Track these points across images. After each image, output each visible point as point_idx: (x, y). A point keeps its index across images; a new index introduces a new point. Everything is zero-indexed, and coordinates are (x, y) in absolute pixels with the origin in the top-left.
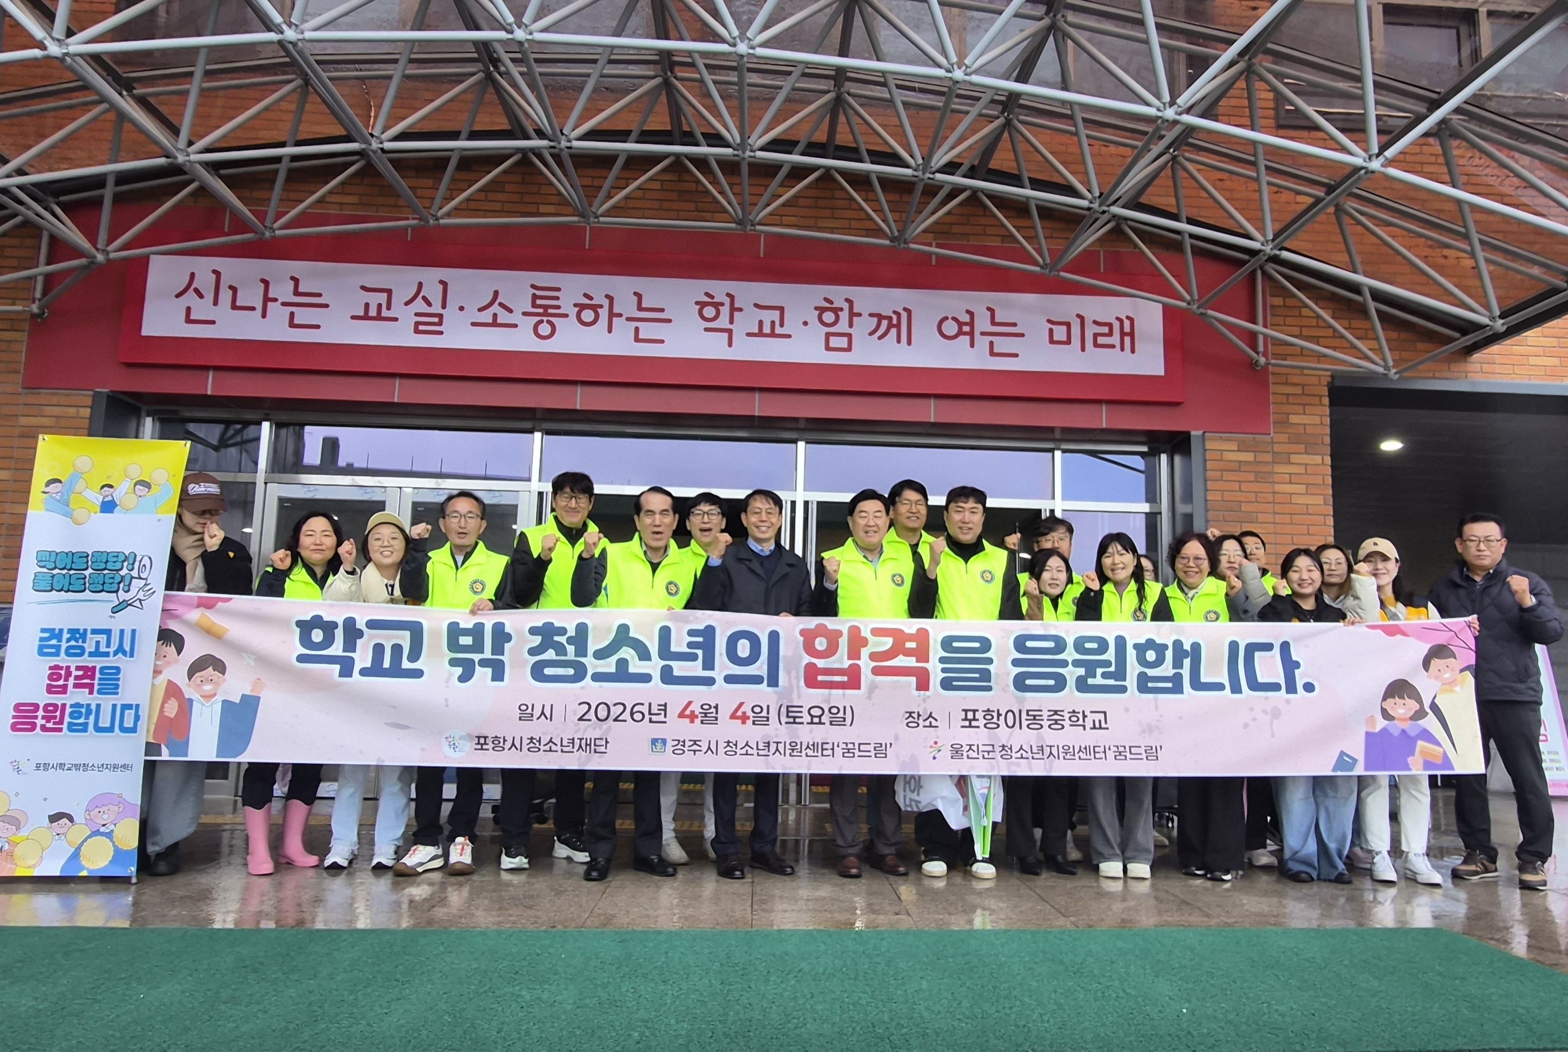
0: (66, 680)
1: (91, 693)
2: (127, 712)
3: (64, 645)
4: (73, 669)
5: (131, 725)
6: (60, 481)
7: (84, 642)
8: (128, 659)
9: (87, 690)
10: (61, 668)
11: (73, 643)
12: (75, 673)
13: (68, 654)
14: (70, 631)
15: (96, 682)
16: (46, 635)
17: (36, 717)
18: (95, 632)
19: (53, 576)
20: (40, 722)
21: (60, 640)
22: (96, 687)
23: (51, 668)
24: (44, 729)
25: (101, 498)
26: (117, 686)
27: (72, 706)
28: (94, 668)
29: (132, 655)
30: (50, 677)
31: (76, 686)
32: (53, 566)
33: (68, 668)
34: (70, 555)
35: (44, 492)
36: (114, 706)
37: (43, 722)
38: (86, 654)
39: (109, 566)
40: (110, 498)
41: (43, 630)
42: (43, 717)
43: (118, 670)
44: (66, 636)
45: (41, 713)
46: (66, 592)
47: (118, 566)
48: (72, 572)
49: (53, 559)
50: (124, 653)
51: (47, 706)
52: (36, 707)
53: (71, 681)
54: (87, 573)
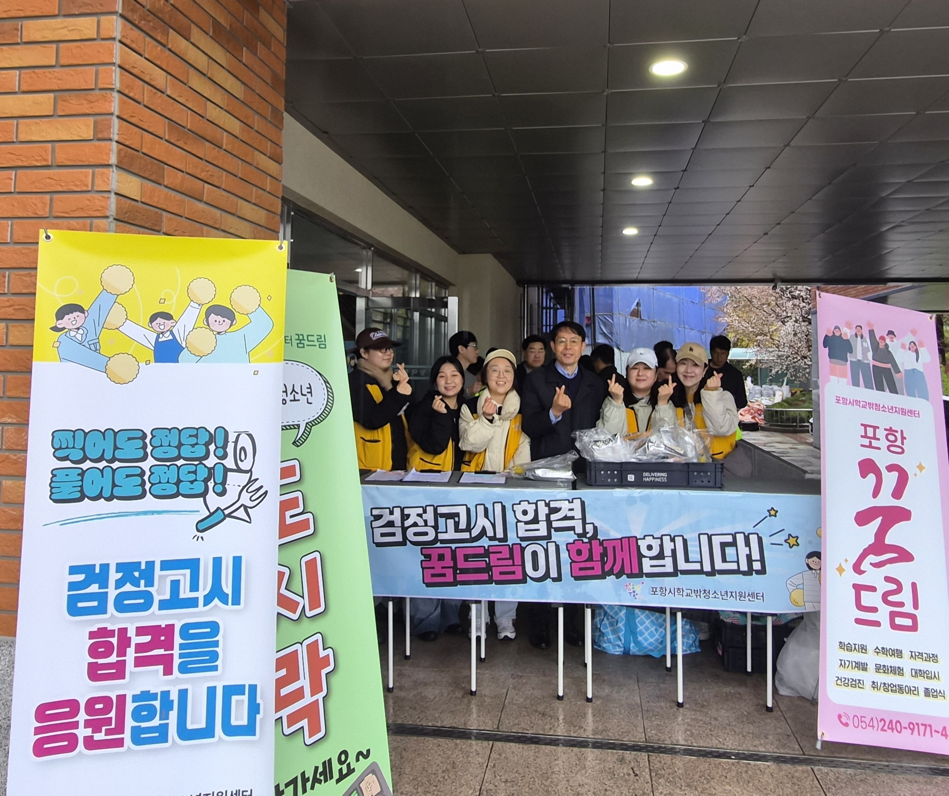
0: (122, 652)
1: (168, 671)
2: (234, 698)
3: (112, 593)
4: (131, 633)
5: (244, 721)
6: (80, 309)
7: (150, 583)
8: (230, 607)
9: (161, 668)
10: (111, 633)
11: (129, 587)
12: (136, 640)
13: (120, 607)
14: (120, 567)
15: (176, 652)
16: (80, 577)
17: (75, 725)
18: (167, 565)
19: (83, 473)
20: (82, 732)
21: (104, 584)
22: (177, 661)
23: (92, 635)
24: (90, 744)
25: (153, 337)
26: (215, 656)
27: (135, 698)
28: (171, 628)
29: (236, 601)
30: (93, 651)
31: (139, 662)
32: (80, 455)
33: (123, 632)
34: (110, 435)
35: (55, 329)
36: (211, 691)
37: (88, 732)
38: (156, 605)
39: (186, 451)
40: (168, 337)
41: (73, 570)
42: (88, 724)
43: (214, 627)
44: (114, 576)
45: (82, 717)
46: (109, 499)
47: (200, 451)
48: (116, 465)
49: (79, 444)
50: (224, 599)
51: (91, 702)
52: (73, 705)
53: (131, 654)
54: (146, 465)
